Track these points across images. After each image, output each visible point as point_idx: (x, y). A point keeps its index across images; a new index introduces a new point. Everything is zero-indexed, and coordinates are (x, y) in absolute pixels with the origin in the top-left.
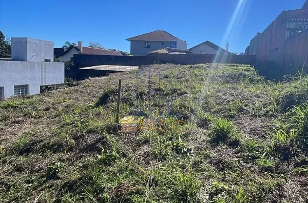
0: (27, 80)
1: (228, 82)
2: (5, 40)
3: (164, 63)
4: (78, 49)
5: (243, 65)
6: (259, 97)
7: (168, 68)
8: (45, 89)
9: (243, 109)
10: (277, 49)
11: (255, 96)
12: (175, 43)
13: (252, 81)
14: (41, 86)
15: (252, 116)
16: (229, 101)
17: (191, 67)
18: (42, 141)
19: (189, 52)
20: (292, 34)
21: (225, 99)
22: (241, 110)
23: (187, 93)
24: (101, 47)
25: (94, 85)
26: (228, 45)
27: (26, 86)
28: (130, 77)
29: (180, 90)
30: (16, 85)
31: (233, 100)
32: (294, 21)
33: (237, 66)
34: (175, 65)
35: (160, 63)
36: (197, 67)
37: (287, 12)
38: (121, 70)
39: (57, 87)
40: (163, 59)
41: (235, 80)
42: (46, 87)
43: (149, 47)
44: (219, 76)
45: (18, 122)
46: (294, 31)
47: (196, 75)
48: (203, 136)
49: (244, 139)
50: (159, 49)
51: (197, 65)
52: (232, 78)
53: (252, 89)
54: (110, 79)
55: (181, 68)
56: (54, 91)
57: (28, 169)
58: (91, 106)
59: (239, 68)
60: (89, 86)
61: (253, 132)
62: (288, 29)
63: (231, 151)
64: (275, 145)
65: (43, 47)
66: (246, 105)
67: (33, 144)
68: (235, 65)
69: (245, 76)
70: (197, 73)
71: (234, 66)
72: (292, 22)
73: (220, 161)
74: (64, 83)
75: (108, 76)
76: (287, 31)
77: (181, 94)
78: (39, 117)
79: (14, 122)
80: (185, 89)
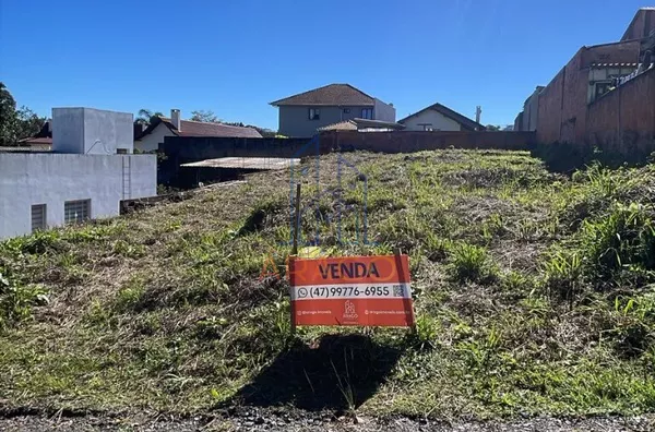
0: (89, 190)
1: (479, 186)
2: (17, 109)
3: (352, 150)
4: (171, 126)
5: (510, 152)
6: (532, 211)
7: (359, 162)
8: (129, 207)
9: (505, 231)
10: (573, 120)
11: (526, 209)
12: (372, 108)
13: (524, 183)
14: (121, 202)
15: (519, 241)
16: (480, 219)
17: (407, 158)
18: (170, 289)
19: (399, 128)
20: (601, 91)
21: (474, 216)
22: (501, 232)
23: (404, 207)
24: (218, 120)
25: (222, 197)
26: (479, 111)
27: (86, 203)
28: (287, 181)
29: (391, 201)
30: (69, 200)
31: (488, 217)
32: (602, 67)
33: (497, 154)
34: (374, 155)
35: (342, 152)
36: (418, 158)
37: (589, 49)
38: (267, 167)
39: (151, 202)
40: (348, 143)
41: (492, 182)
42: (132, 203)
43: (316, 117)
44: (463, 176)
45: (109, 264)
46: (604, 86)
47: (418, 173)
48: (436, 273)
49: (505, 273)
50: (339, 122)
51: (418, 154)
52: (487, 178)
53: (523, 197)
54: (251, 185)
55: (387, 160)
56: (148, 210)
57: (162, 330)
58: (233, 234)
59: (502, 158)
60: (212, 200)
61: (518, 265)
62: (592, 83)
63: (482, 291)
64: (550, 280)
65: (114, 124)
66: (509, 225)
67: (156, 295)
68: (495, 151)
69: (511, 175)
70: (420, 169)
71: (492, 154)
72: (599, 68)
73: (466, 304)
74: (155, 195)
75: (243, 178)
76: (589, 87)
77: (395, 208)
78: (141, 256)
79: (102, 264)
80: (402, 200)
